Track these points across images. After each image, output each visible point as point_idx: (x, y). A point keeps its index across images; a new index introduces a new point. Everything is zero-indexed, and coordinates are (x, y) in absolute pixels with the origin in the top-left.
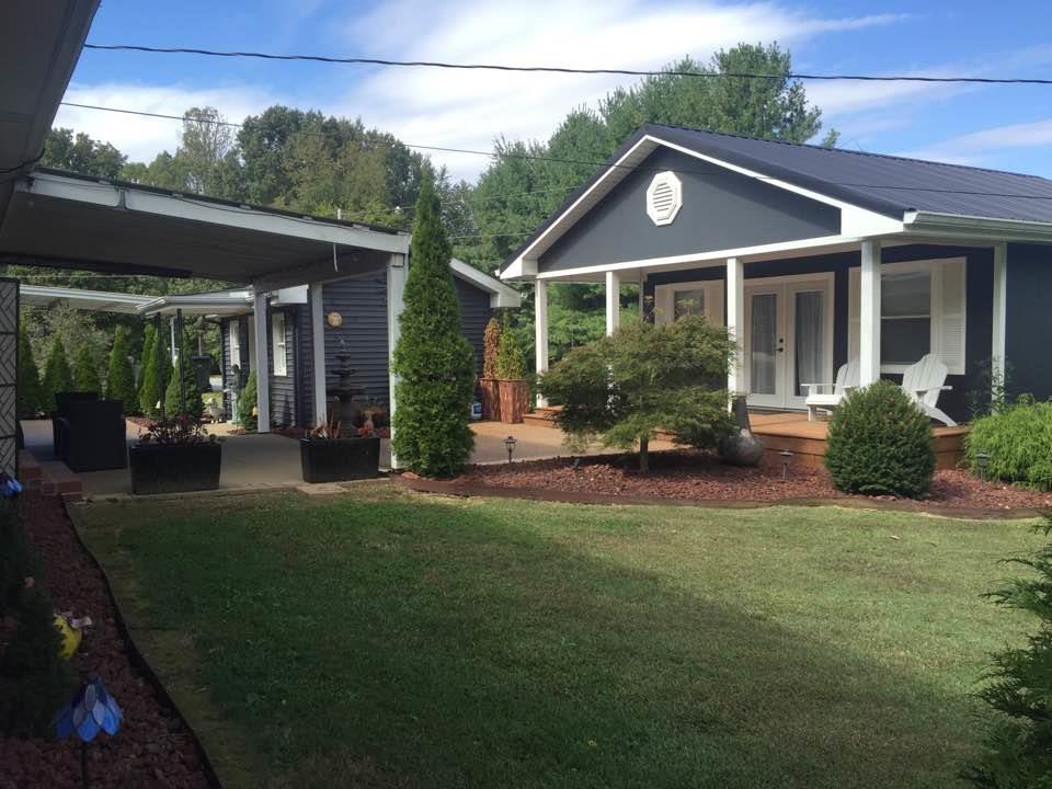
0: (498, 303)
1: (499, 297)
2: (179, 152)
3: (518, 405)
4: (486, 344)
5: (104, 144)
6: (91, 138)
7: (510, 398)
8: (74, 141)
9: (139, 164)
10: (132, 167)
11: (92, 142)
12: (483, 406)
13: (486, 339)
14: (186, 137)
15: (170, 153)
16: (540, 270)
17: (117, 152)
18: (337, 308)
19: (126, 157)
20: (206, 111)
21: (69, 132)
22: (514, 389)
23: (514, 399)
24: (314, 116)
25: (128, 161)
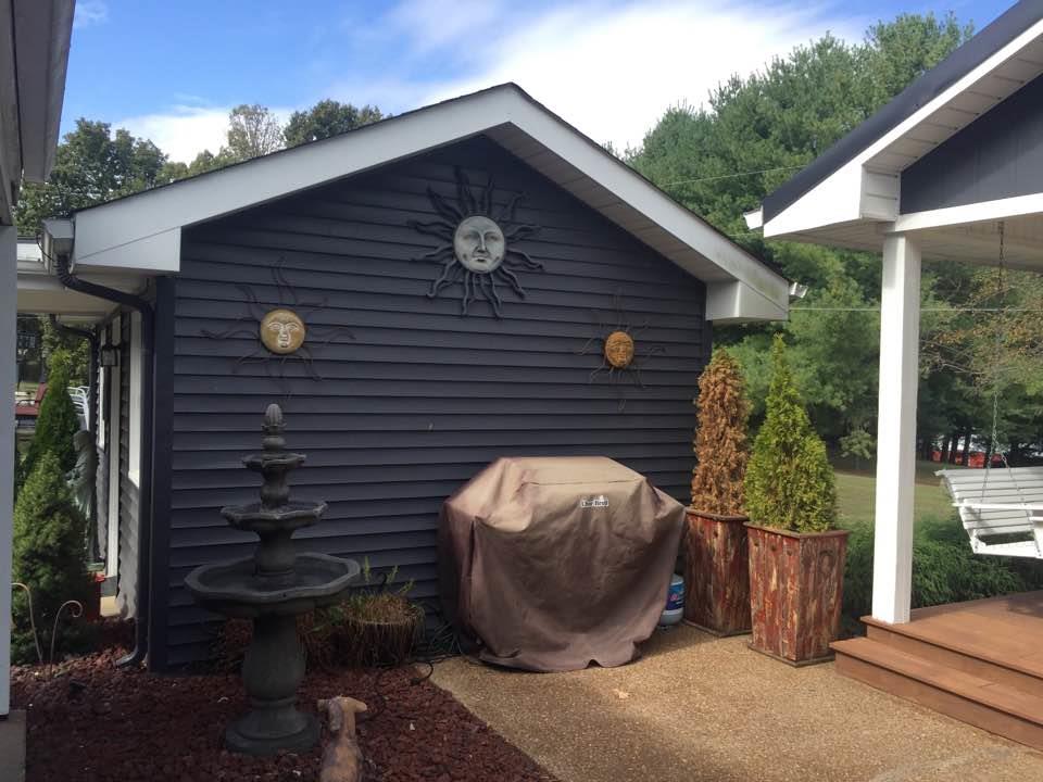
0: (736, 306)
1: (739, 290)
2: (224, 152)
3: (813, 607)
4: (703, 417)
5: (144, 141)
6: (132, 135)
7: (793, 589)
8: (113, 137)
9: (179, 164)
10: (172, 166)
11: (132, 139)
12: (688, 585)
13: (703, 403)
14: (231, 134)
15: (211, 152)
16: (909, 205)
17: (158, 151)
18: (288, 298)
19: (167, 157)
20: (255, 109)
21: (106, 126)
22: (807, 562)
23: (803, 591)
24: (371, 113)
25: (169, 161)
